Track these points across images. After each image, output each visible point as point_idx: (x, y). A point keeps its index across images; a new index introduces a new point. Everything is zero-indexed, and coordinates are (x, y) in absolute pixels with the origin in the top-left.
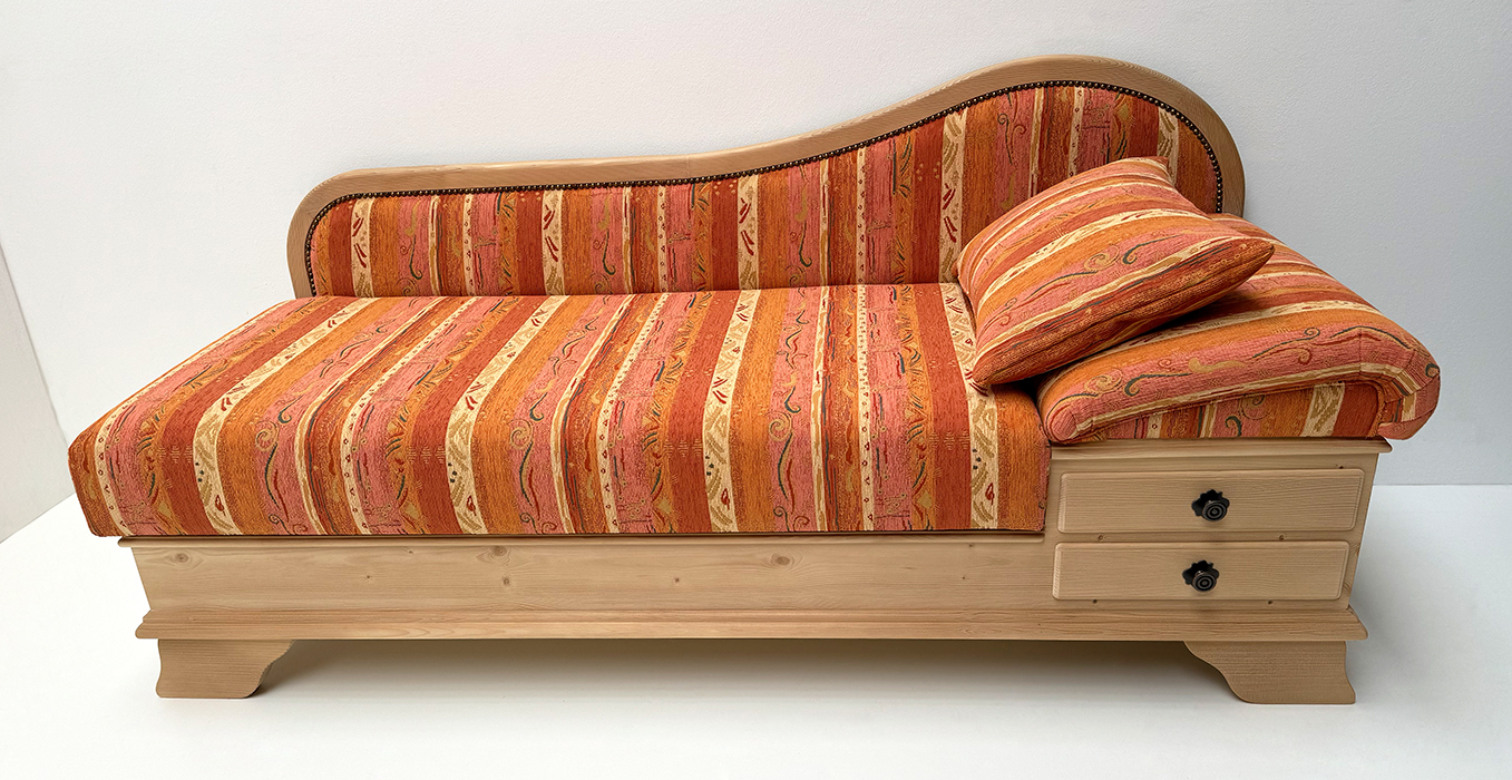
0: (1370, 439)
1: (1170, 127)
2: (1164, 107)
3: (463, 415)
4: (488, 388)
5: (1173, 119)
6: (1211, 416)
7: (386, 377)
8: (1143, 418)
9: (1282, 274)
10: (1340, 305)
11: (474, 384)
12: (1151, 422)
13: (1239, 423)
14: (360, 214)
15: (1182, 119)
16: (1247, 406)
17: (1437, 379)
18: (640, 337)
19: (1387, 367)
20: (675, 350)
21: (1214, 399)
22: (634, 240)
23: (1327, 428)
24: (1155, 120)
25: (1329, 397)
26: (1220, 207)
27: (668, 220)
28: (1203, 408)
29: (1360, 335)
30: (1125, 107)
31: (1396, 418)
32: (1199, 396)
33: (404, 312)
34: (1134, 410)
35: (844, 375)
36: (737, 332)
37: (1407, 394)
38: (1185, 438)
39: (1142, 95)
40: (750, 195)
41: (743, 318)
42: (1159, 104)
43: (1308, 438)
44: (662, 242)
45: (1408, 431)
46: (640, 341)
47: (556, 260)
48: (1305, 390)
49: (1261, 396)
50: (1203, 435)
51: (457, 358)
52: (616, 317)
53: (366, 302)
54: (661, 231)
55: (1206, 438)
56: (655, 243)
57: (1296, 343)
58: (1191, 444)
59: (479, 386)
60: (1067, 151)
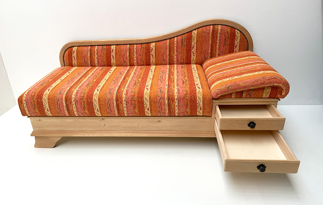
0: (276, 98)
1: (238, 33)
2: (237, 29)
3: (96, 92)
4: (101, 87)
5: (239, 32)
6: (244, 94)
7: (81, 84)
8: (231, 94)
9: (259, 65)
10: (270, 72)
11: (98, 86)
12: (233, 94)
13: (250, 95)
14: (74, 50)
15: (240, 31)
16: (252, 92)
17: (289, 87)
18: (131, 76)
19: (279, 84)
20: (138, 79)
21: (245, 90)
22: (130, 55)
23: (268, 96)
24: (235, 32)
25: (268, 90)
26: (248, 49)
27: (137, 51)
28: (243, 92)
29: (274, 78)
30: (229, 30)
31: (281, 94)
32: (242, 90)
33: (84, 70)
34: (229, 92)
35: (172, 85)
36: (151, 75)
37: (283, 90)
38: (239, 98)
39: (232, 27)
40: (153, 46)
41: (152, 72)
42: (236, 29)
43: (264, 98)
44: (135, 56)
45: (283, 97)
46: (131, 77)
47: (114, 59)
48: (263, 89)
49: (254, 90)
50: (243, 97)
51: (95, 80)
52: (126, 71)
53: (76, 68)
54: (135, 54)
55: (244, 98)
56: (134, 56)
57: (261, 79)
58: (241, 99)
59: (99, 86)
60: (217, 38)
